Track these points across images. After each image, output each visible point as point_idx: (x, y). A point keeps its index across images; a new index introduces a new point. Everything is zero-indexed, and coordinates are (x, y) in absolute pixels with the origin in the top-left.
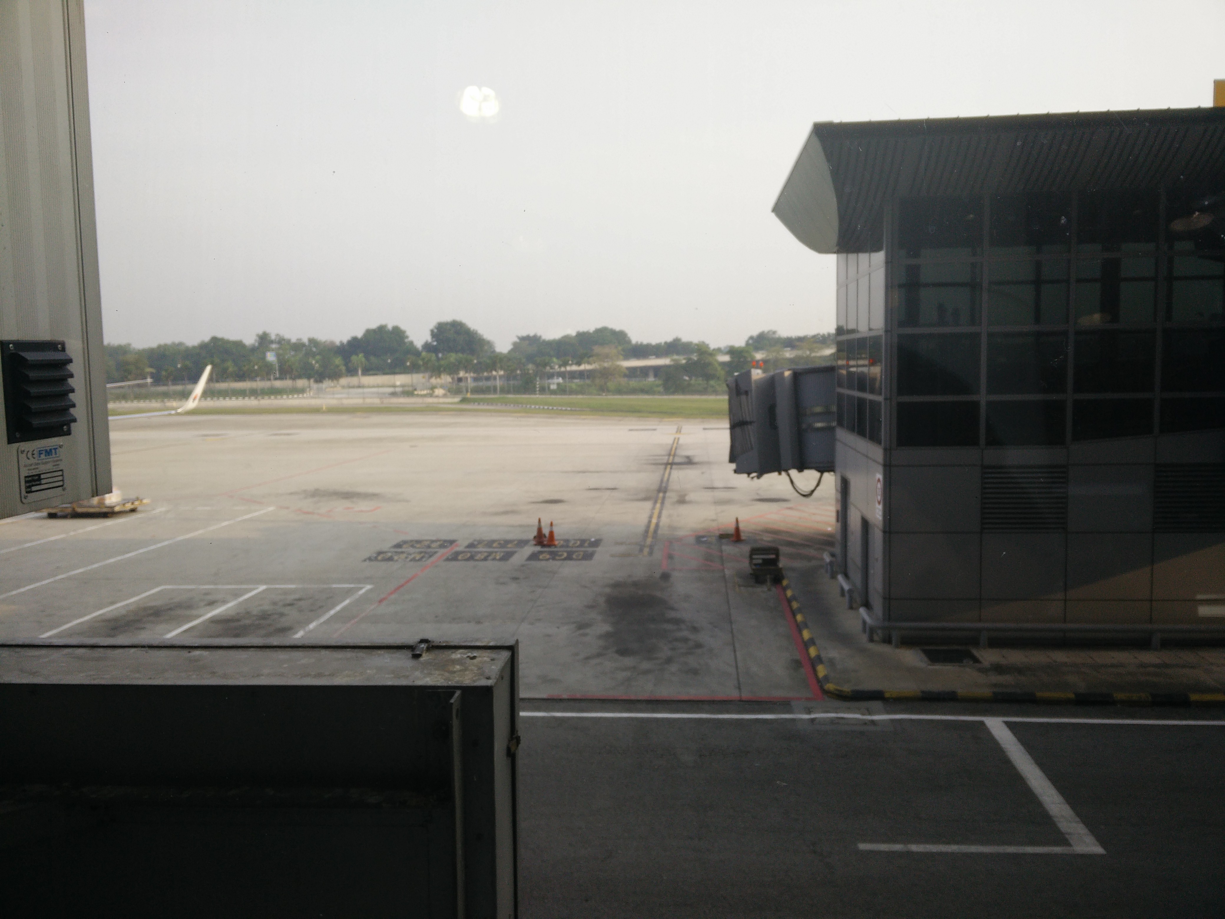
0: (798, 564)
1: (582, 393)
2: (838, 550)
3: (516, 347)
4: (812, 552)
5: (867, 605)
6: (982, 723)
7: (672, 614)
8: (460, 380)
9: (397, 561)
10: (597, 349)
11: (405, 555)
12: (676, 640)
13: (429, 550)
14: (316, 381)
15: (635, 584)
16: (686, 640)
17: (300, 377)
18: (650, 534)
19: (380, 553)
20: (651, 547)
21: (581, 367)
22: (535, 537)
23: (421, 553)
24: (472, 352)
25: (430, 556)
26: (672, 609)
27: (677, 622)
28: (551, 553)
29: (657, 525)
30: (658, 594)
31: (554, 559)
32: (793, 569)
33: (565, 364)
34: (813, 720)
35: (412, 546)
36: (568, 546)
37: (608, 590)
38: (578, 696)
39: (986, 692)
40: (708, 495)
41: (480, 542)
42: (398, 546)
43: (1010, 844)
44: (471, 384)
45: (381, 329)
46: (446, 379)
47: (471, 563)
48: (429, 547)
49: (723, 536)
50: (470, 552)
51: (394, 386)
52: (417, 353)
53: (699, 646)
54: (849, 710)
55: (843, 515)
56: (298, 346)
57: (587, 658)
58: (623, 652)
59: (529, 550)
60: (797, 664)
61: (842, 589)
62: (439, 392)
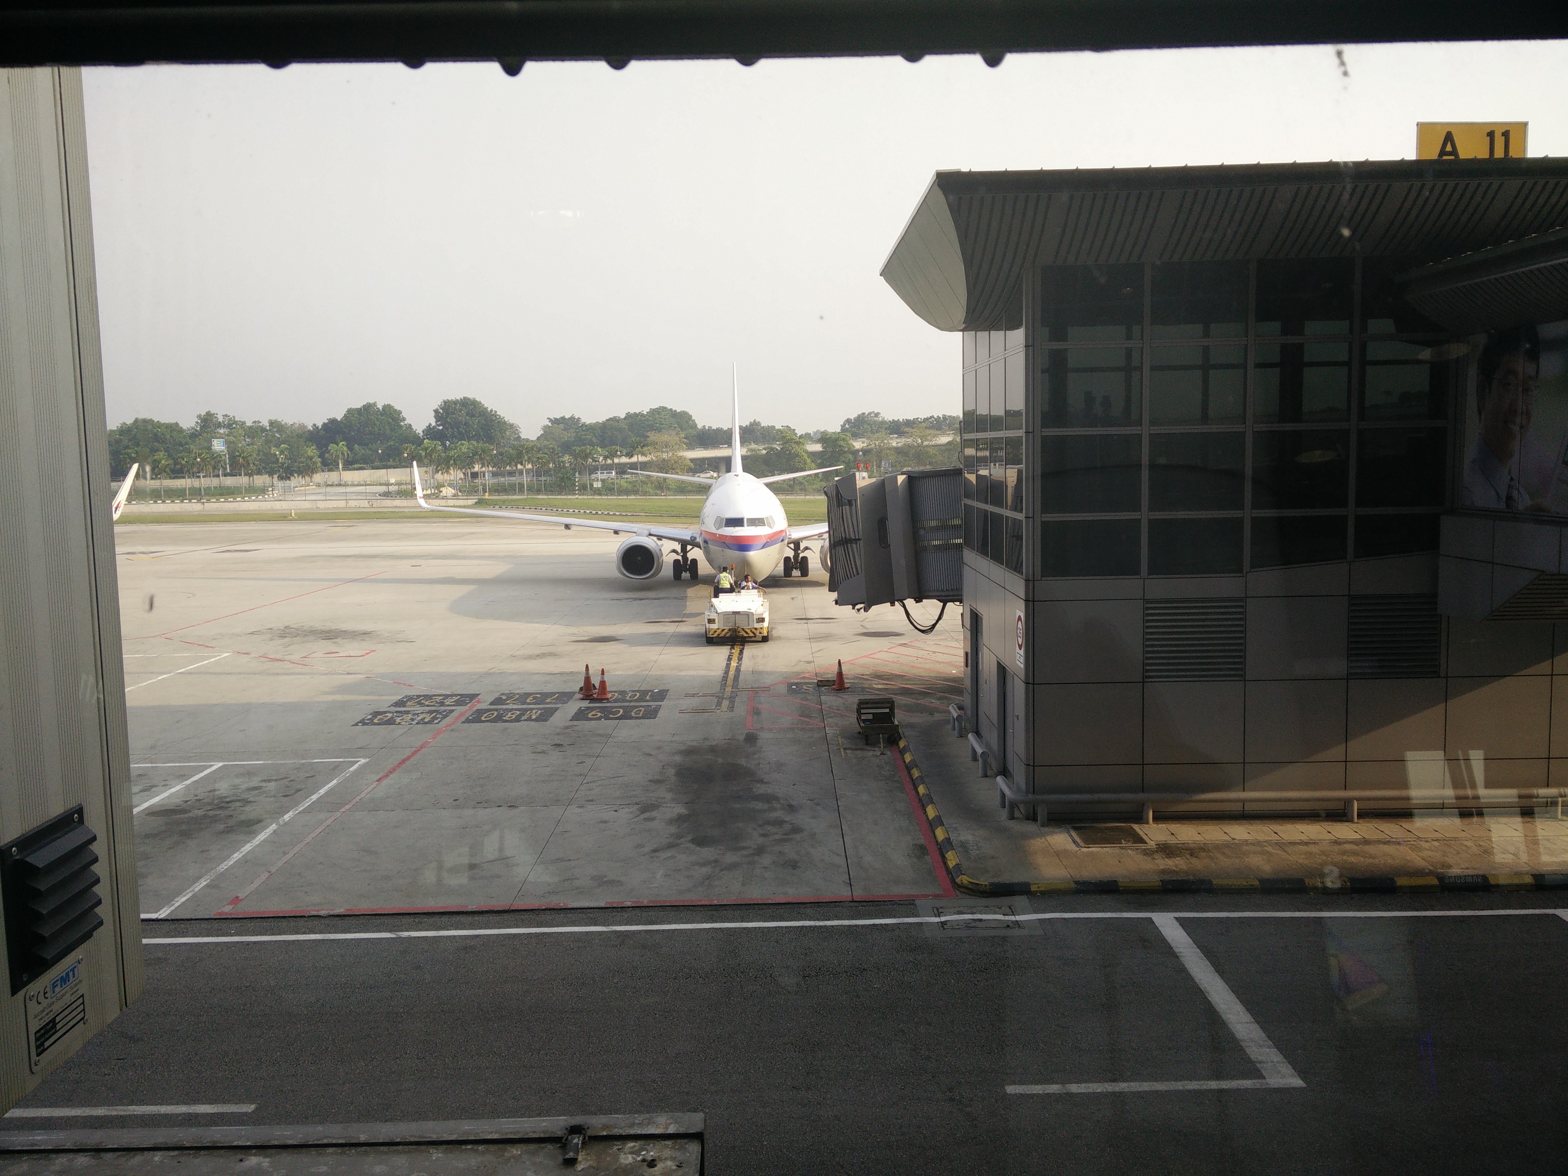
0: (917, 719)
1: (636, 492)
2: (967, 700)
3: (547, 432)
4: (935, 703)
5: (1005, 772)
6: (1150, 920)
7: (761, 789)
8: (475, 475)
9: (399, 724)
10: (653, 436)
11: (410, 716)
12: (768, 823)
13: (442, 708)
14: (281, 478)
15: (713, 750)
16: (780, 823)
17: (259, 473)
18: (730, 682)
19: (376, 714)
20: (732, 700)
21: (632, 458)
22: (581, 689)
23: (431, 712)
24: (490, 439)
25: (445, 717)
26: (762, 781)
27: (768, 798)
28: (602, 709)
29: (738, 669)
30: (743, 762)
31: (607, 718)
32: (912, 726)
33: (612, 455)
34: (943, 924)
35: (420, 704)
36: (625, 701)
37: (678, 759)
38: (645, 903)
39: (1154, 880)
40: (802, 629)
41: (510, 696)
42: (400, 703)
43: (1191, 1078)
44: (489, 480)
45: (368, 408)
46: (455, 475)
47: (500, 725)
48: (442, 704)
49: (822, 684)
50: (496, 710)
51: (388, 484)
52: (417, 441)
53: (797, 830)
54: (987, 910)
55: (973, 657)
56: (255, 431)
57: (655, 851)
58: (701, 841)
59: (575, 705)
60: (921, 850)
61: (974, 752)
62: (448, 491)
